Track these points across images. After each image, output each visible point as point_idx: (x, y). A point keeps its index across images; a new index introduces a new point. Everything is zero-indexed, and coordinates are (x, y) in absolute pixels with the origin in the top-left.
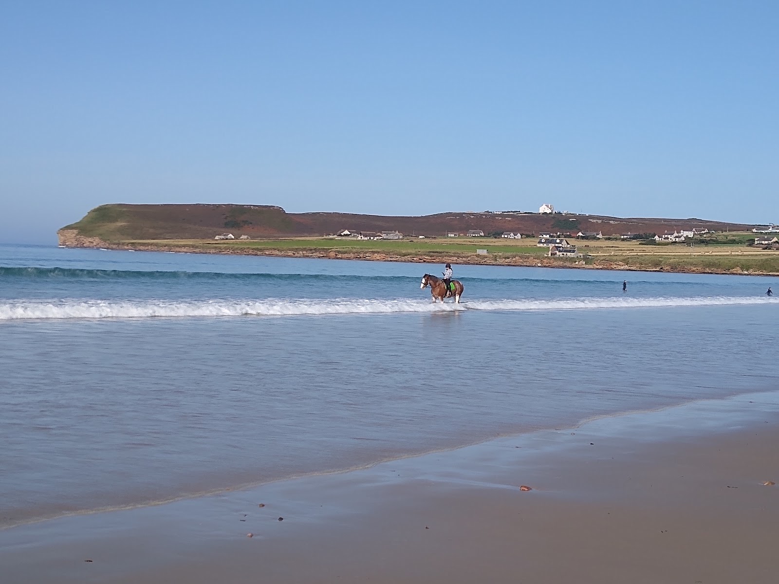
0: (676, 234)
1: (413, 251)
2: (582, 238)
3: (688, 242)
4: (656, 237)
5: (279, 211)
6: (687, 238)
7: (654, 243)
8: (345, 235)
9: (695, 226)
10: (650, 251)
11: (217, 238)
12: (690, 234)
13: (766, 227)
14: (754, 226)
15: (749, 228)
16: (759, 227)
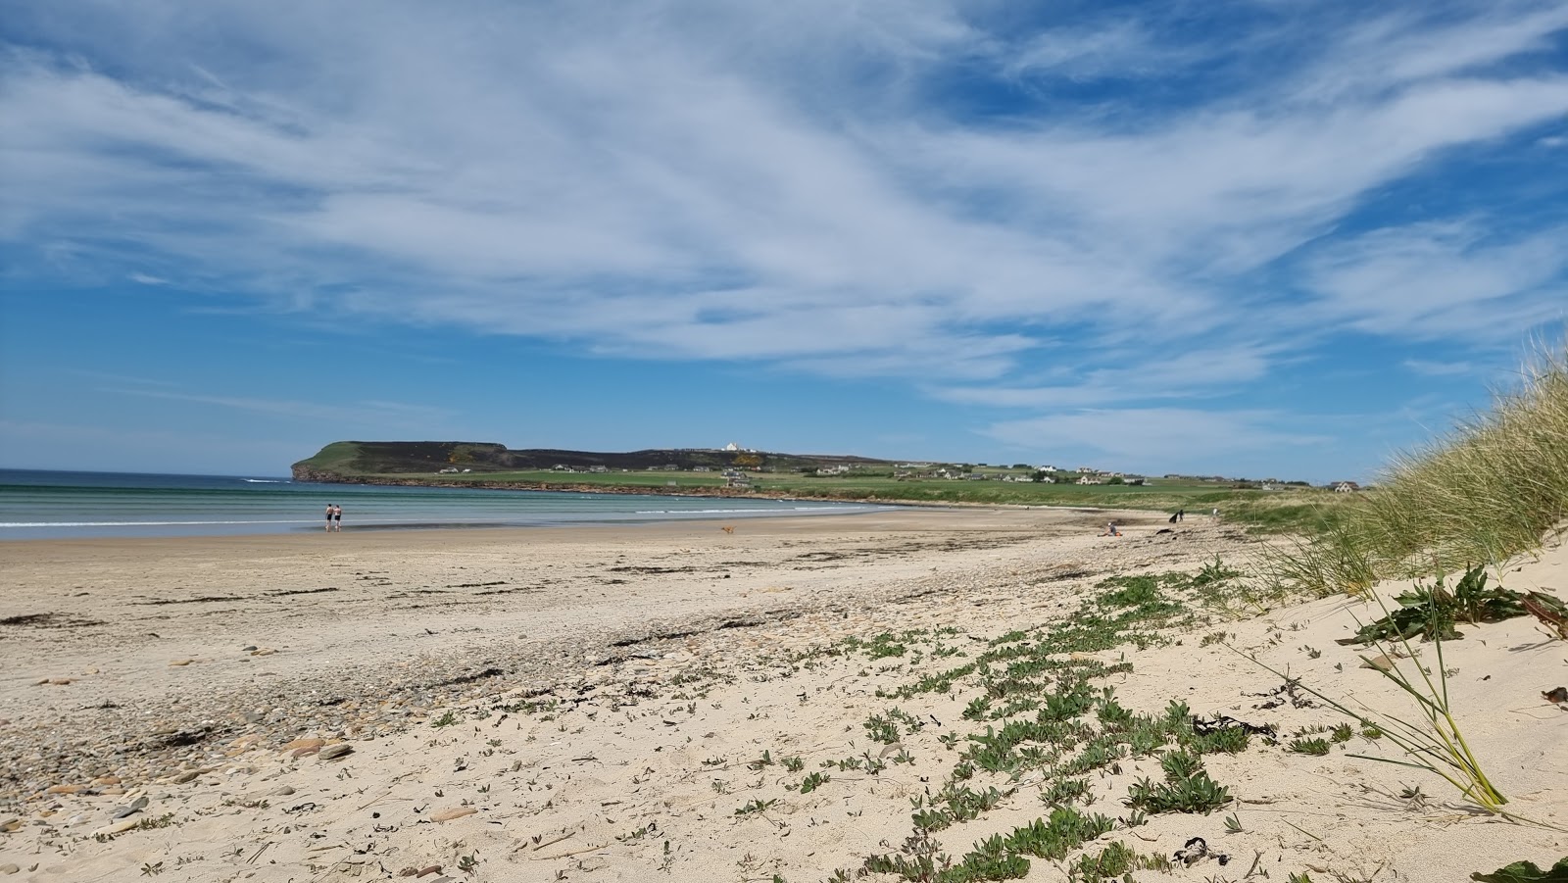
0: (834, 469)
1: (613, 483)
2: (760, 472)
3: (844, 475)
4: (819, 471)
5: (501, 449)
6: (843, 472)
7: (816, 476)
8: (559, 469)
9: (850, 462)
10: (812, 483)
11: (442, 471)
12: (846, 469)
13: (904, 463)
14: (896, 462)
15: (891, 463)
16: (900, 463)
